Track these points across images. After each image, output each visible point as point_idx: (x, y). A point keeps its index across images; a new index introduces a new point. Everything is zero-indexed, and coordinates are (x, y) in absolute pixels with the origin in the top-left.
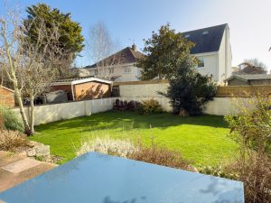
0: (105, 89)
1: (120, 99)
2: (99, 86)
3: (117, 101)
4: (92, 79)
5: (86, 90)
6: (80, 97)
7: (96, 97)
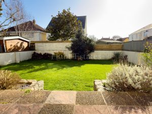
0: (25, 45)
1: (36, 52)
2: (22, 43)
3: (35, 53)
4: (18, 37)
5: (13, 45)
6: (9, 49)
7: (20, 50)
